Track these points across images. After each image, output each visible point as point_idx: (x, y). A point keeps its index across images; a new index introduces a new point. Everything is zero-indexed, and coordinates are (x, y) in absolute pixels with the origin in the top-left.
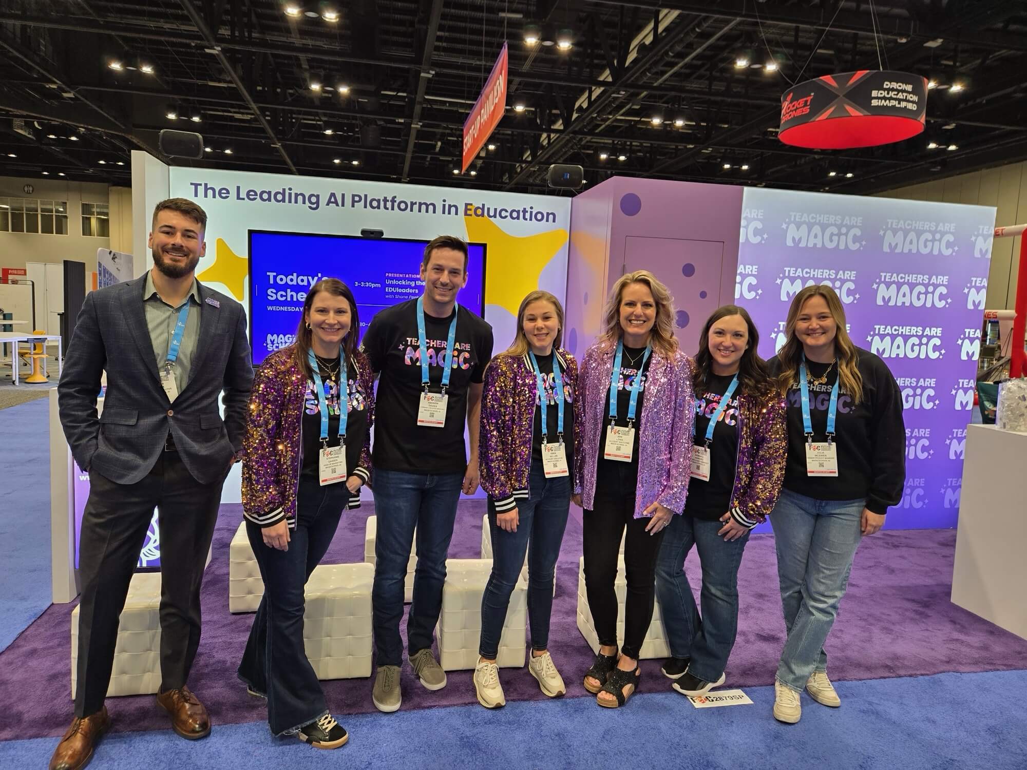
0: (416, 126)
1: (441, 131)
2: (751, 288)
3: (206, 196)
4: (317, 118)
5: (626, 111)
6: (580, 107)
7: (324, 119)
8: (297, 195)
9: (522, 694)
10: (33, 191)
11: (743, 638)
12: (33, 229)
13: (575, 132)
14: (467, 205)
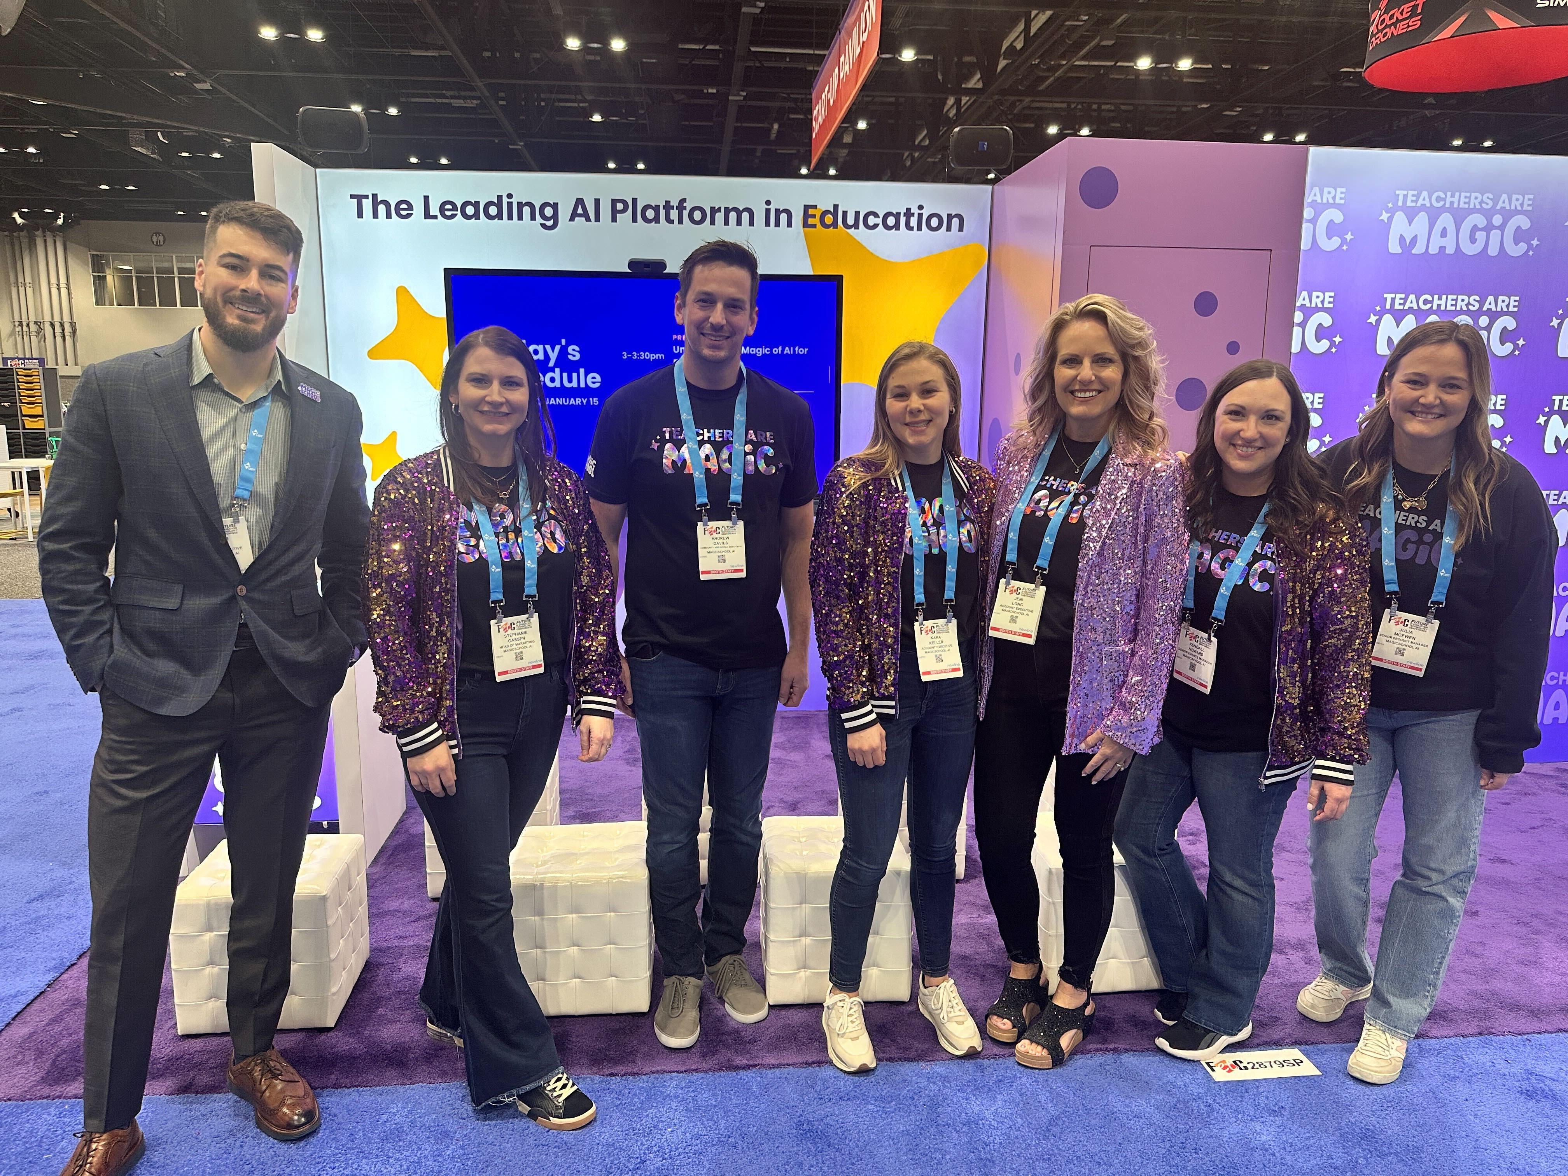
0: (737, 97)
1: (777, 104)
2: (1321, 333)
3: (375, 215)
4: (579, 97)
5: (1090, 51)
6: (1011, 47)
7: (590, 97)
8: (520, 205)
9: (906, 1049)
10: (164, 242)
11: (1301, 954)
12: (168, 300)
13: (1003, 92)
14: (806, 207)
